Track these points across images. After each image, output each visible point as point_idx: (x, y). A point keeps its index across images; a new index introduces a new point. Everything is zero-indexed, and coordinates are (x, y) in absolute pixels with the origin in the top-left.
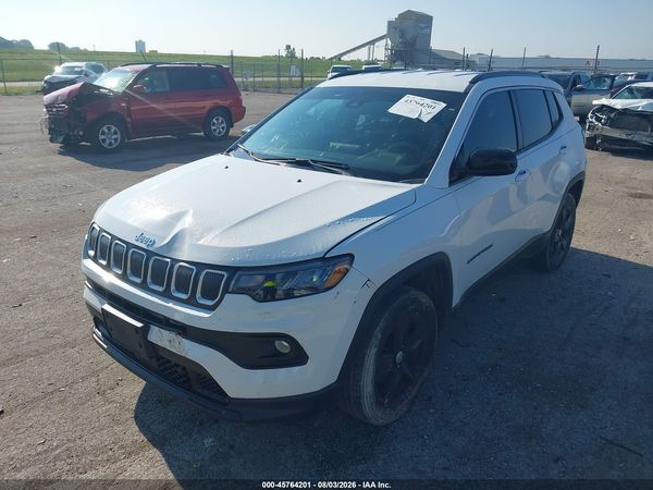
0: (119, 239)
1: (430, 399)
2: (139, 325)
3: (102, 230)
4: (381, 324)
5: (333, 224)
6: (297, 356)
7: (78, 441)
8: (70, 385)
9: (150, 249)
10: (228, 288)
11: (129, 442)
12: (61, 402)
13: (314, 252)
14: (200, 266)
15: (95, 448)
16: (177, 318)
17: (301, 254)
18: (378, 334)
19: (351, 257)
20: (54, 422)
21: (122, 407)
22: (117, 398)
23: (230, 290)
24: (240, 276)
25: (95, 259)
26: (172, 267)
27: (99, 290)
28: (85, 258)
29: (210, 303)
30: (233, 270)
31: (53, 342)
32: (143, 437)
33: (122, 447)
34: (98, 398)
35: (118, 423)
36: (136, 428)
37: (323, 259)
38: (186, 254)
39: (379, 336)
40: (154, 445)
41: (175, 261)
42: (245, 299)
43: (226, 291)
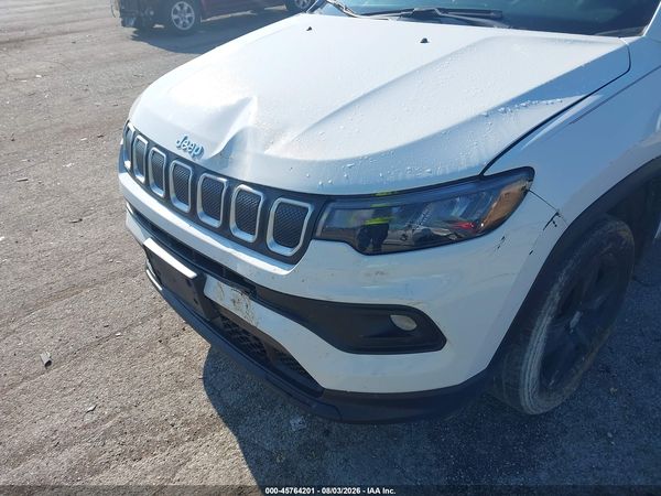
0: (157, 146)
1: (608, 370)
2: (190, 274)
3: (137, 132)
4: (560, 280)
5: (492, 113)
6: (427, 337)
7: (134, 411)
8: (128, 329)
9: (197, 161)
10: (315, 230)
11: (194, 416)
12: (118, 351)
13: (465, 166)
14: (271, 192)
15: (154, 422)
16: (240, 270)
17: (440, 172)
18: (555, 295)
19: (529, 172)
20: (107, 380)
21: (188, 363)
22: (181, 349)
23: (318, 234)
24: (333, 210)
25: (132, 172)
26: (229, 191)
27: (140, 217)
28: (121, 171)
29: (288, 252)
30: (322, 201)
31: (112, 268)
32: (212, 410)
33: (186, 423)
34: (160, 348)
35: (182, 386)
36: (204, 395)
37: (480, 179)
38: (249, 170)
39: (557, 298)
40: (227, 423)
41: (233, 182)
42: (343, 250)
43: (311, 235)
